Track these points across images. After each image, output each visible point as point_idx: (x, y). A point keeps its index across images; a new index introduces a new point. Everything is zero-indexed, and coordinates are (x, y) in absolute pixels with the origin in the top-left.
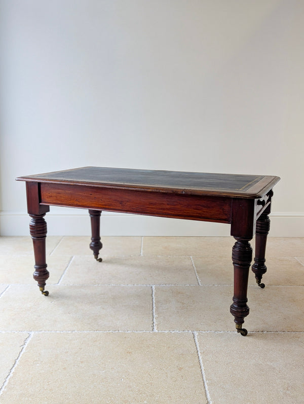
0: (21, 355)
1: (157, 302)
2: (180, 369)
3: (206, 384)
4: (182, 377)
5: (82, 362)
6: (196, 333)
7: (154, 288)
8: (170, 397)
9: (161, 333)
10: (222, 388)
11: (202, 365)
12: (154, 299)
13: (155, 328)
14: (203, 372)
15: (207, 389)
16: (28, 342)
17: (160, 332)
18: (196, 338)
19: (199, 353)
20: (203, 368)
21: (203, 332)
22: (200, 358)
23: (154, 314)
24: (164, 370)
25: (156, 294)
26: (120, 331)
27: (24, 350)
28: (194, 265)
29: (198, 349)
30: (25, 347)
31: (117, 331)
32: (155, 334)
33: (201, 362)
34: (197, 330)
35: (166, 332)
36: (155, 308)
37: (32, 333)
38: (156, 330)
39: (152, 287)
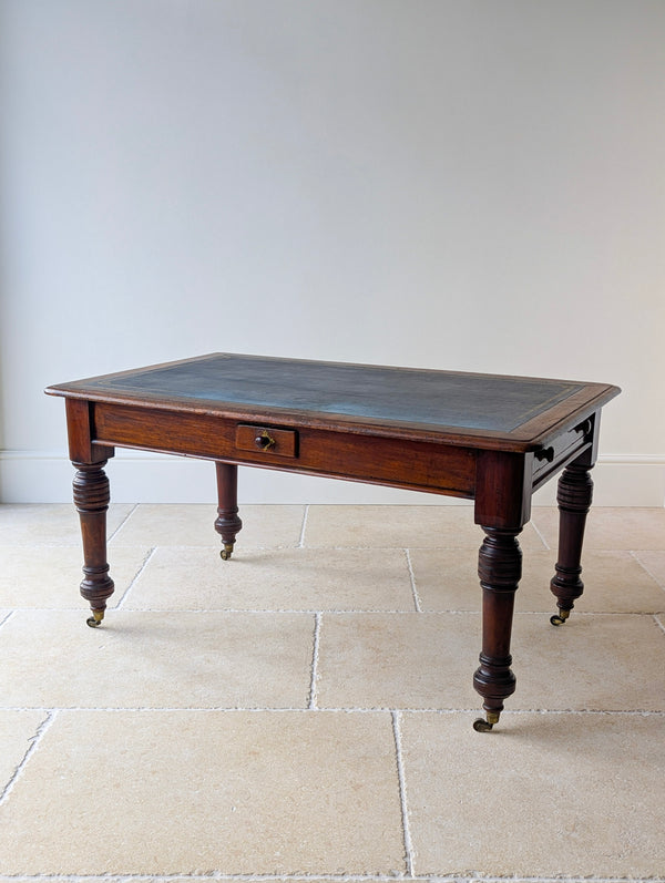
0: (28, 758)
1: (325, 647)
2: (357, 788)
3: (406, 817)
4: (359, 803)
5: (154, 773)
6: (399, 714)
7: (319, 617)
8: (330, 844)
9: (325, 713)
10: (440, 826)
11: (403, 778)
12: (318, 641)
13: (314, 702)
14: (404, 793)
15: (407, 828)
16: (45, 730)
17: (323, 710)
18: (397, 724)
19: (400, 754)
20: (404, 785)
21: (414, 711)
22: (402, 764)
23: (315, 673)
24: (322, 789)
25: (322, 630)
26: (239, 709)
27: (35, 748)
28: (411, 569)
29: (399, 747)
30: (39, 740)
31: (234, 709)
32: (313, 715)
33: (402, 773)
34: (403, 707)
35: (336, 710)
36: (317, 660)
37: (55, 713)
38: (314, 707)
39: (316, 616)
